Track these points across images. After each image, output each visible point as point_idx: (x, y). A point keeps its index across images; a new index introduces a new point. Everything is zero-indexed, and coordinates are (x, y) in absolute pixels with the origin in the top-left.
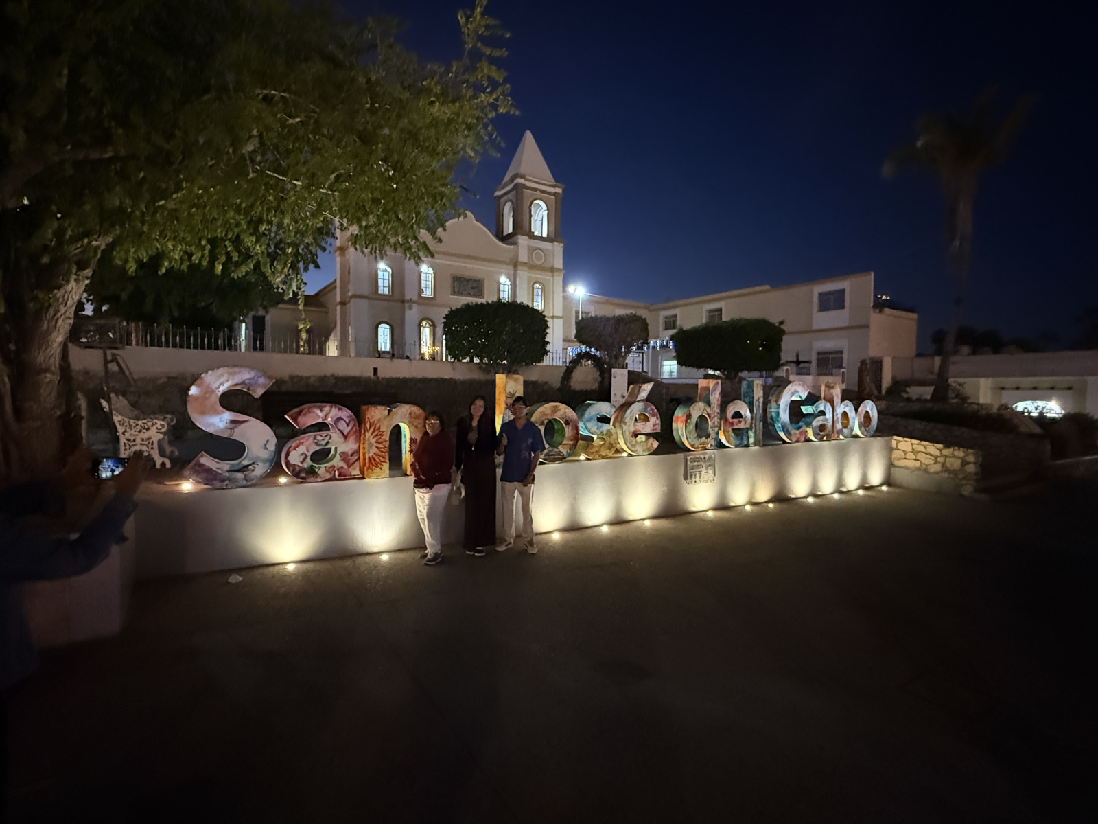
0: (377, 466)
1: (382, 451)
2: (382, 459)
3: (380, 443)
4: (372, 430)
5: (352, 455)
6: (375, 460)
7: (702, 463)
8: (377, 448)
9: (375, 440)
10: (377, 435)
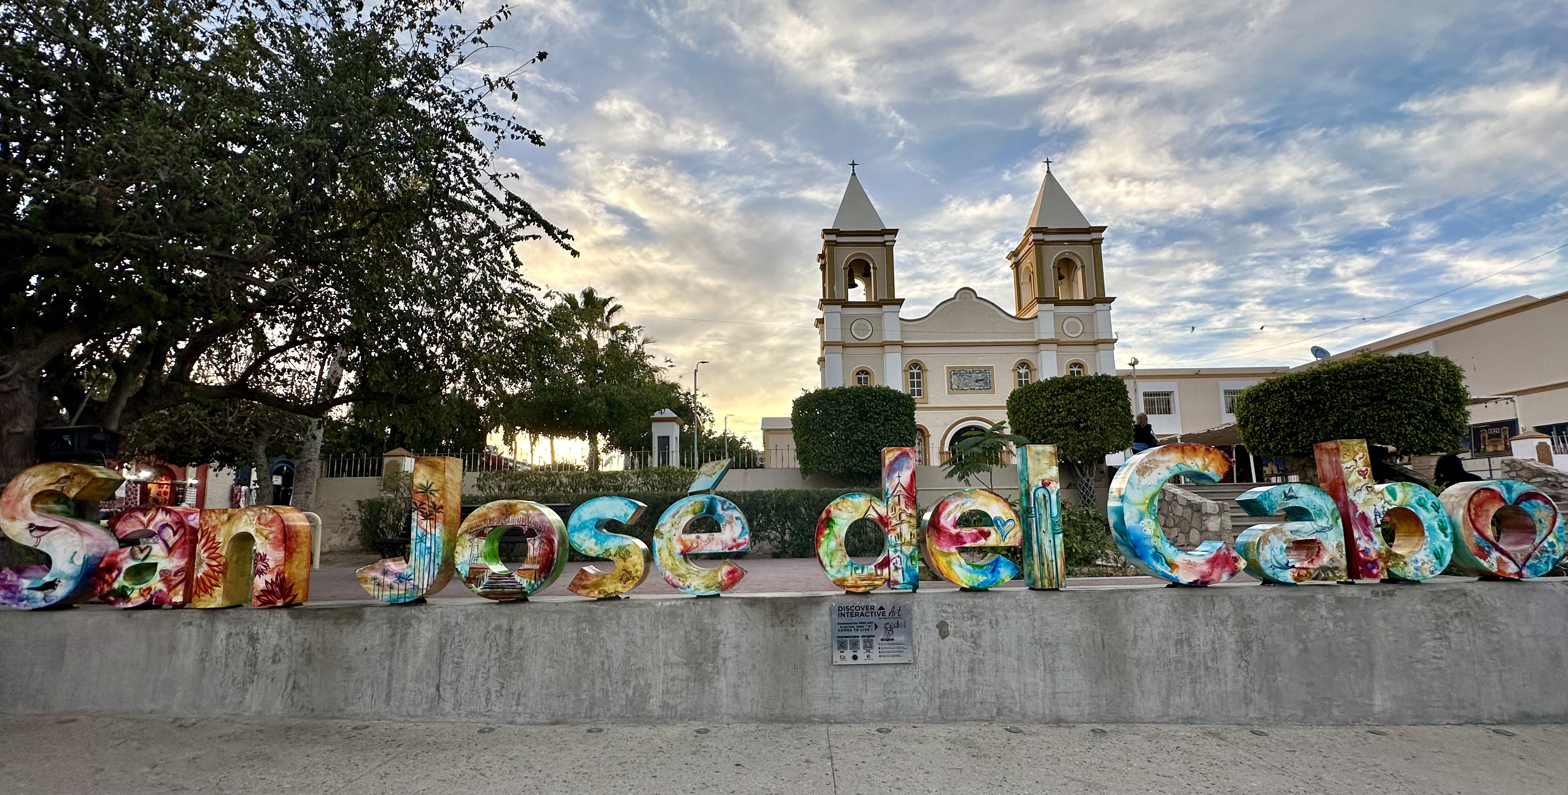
0: (206, 592)
1: (214, 571)
2: (213, 581)
3: (214, 559)
4: (203, 541)
5: (175, 575)
6: (204, 583)
7: (875, 619)
8: (208, 565)
9: (206, 555)
10: (210, 548)
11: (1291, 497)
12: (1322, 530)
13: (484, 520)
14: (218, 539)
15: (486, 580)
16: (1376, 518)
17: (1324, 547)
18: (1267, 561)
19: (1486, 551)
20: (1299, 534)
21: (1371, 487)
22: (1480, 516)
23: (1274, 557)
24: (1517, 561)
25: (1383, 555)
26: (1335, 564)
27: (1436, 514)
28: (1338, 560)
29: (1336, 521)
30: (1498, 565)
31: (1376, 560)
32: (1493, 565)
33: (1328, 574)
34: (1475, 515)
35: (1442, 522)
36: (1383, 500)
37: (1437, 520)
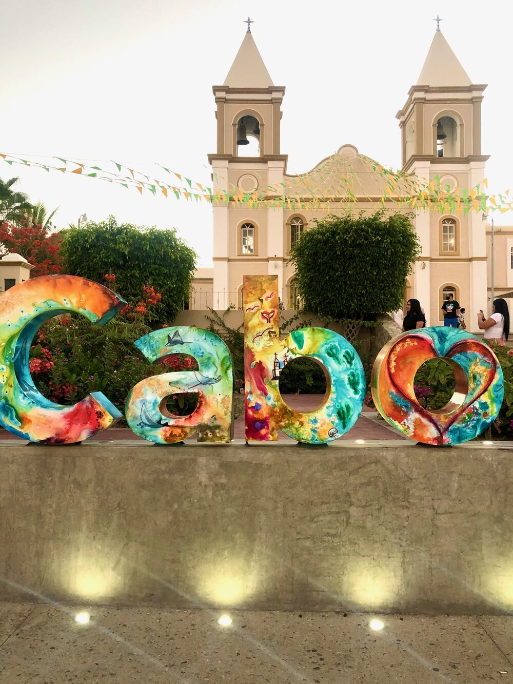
11: (176, 343)
12: (208, 382)
16: (274, 370)
17: (206, 403)
18: (135, 418)
19: (404, 411)
20: (178, 386)
21: (274, 332)
22: (402, 370)
23: (145, 412)
24: (438, 423)
25: (276, 412)
26: (217, 423)
27: (348, 366)
28: (221, 418)
29: (226, 372)
30: (415, 429)
31: (267, 418)
32: (409, 428)
33: (207, 434)
34: (395, 367)
35: (353, 375)
36: (286, 349)
37: (349, 373)
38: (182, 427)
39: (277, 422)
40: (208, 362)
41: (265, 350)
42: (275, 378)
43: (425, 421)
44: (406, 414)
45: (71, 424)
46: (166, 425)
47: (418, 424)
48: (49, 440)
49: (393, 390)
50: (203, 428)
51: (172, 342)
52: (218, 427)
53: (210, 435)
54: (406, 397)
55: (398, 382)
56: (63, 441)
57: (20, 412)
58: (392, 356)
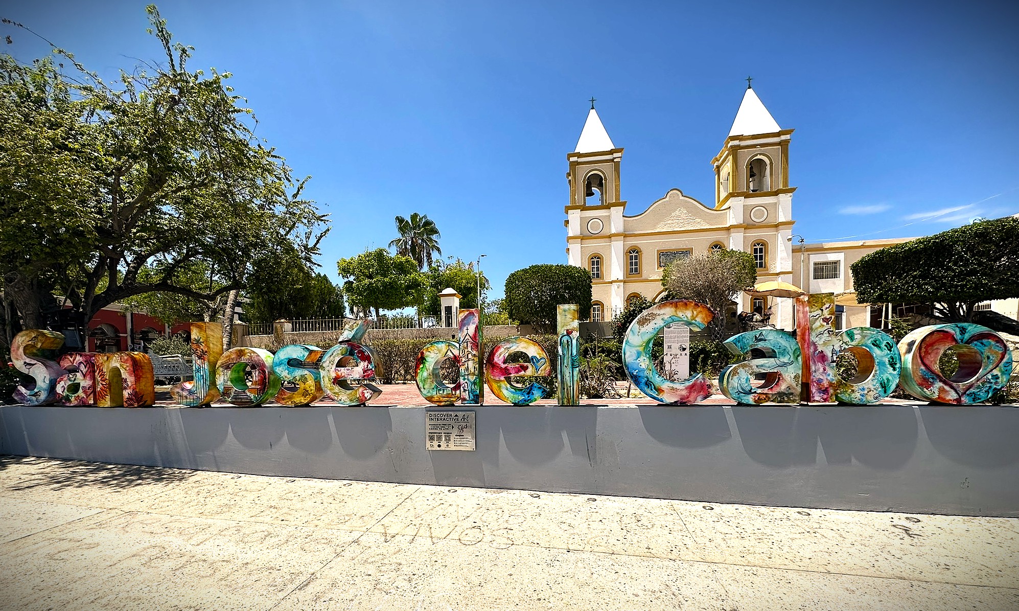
0: (103, 399)
1: (105, 388)
2: (105, 393)
3: (104, 381)
4: (98, 372)
5: (89, 389)
6: (101, 394)
7: (452, 423)
8: (102, 384)
9: (100, 379)
10: (101, 375)
11: (761, 340)
12: (785, 365)
13: (229, 360)
14: (105, 370)
15: (233, 394)
16: (832, 356)
17: (783, 378)
18: (734, 388)
19: (931, 382)
20: (763, 368)
21: (832, 331)
22: (929, 354)
23: (740, 385)
24: (958, 389)
25: (834, 384)
26: (790, 391)
27: (888, 352)
28: (794, 388)
29: (797, 358)
30: (940, 393)
31: (827, 388)
32: (934, 393)
33: (784, 398)
34: (925, 352)
35: (893, 359)
36: (842, 342)
37: (889, 357)
38: (766, 394)
39: (835, 390)
40: (784, 352)
41: (825, 343)
42: (833, 362)
43: (947, 388)
44: (933, 383)
45: (690, 392)
46: (755, 392)
47: (941, 390)
48: (676, 402)
49: (923, 367)
50: (781, 394)
51: (758, 340)
52: (792, 394)
53: (786, 399)
54: (933, 372)
55: (927, 362)
56: (685, 403)
57: (657, 386)
58: (923, 344)
